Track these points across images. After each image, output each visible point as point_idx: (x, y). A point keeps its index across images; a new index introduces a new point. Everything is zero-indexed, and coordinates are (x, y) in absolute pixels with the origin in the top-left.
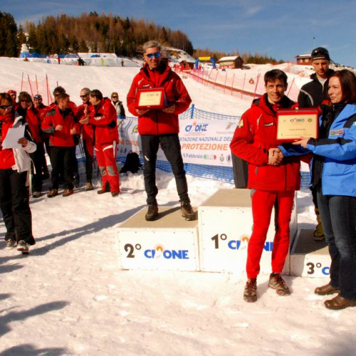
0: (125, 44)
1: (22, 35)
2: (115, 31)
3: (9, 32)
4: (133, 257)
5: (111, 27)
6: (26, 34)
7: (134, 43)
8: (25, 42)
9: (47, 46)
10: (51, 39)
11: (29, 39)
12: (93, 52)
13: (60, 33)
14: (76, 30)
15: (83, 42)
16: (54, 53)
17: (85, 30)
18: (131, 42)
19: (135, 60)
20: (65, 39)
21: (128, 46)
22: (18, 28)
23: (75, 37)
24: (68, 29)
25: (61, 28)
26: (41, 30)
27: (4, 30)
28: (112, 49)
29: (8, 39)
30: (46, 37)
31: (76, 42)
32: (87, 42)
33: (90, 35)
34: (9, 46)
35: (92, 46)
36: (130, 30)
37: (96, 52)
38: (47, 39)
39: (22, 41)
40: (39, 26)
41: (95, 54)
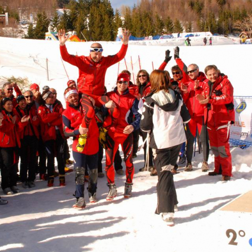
0: (220, 22)
1: (118, 19)
2: (210, 9)
3: (106, 17)
4: (236, 244)
5: (205, 4)
6: (122, 18)
7: (230, 19)
8: (121, 26)
9: (141, 28)
10: (146, 22)
11: (125, 23)
12: (187, 32)
13: (155, 14)
14: (170, 11)
15: (178, 23)
16: (149, 35)
17: (179, 10)
18: (227, 18)
19: (231, 37)
20: (160, 21)
21: (223, 23)
22: (115, 13)
23: (169, 18)
24: (162, 10)
25: (155, 10)
26: (136, 14)
27: (101, 16)
28: (207, 28)
29: (105, 24)
30: (141, 20)
31: (170, 23)
32: (181, 22)
33: (184, 14)
34: (106, 30)
35: (186, 26)
36: (226, 6)
37: (190, 31)
38: (141, 22)
39: (118, 25)
40: (134, 9)
41: (189, 34)
